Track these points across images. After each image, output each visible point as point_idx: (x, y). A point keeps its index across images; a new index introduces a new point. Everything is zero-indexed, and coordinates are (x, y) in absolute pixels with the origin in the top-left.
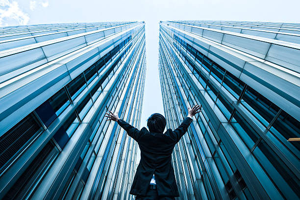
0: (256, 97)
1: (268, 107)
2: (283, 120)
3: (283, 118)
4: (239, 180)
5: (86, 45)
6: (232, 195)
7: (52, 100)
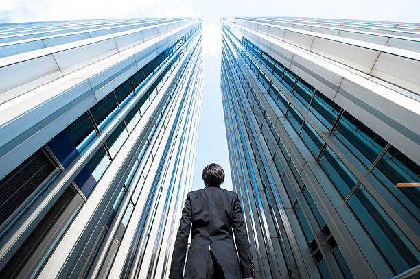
0: (355, 128)
1: (371, 141)
2: (391, 159)
3: (390, 156)
4: (328, 239)
5: (116, 51)
6: (318, 257)
7: (71, 130)
